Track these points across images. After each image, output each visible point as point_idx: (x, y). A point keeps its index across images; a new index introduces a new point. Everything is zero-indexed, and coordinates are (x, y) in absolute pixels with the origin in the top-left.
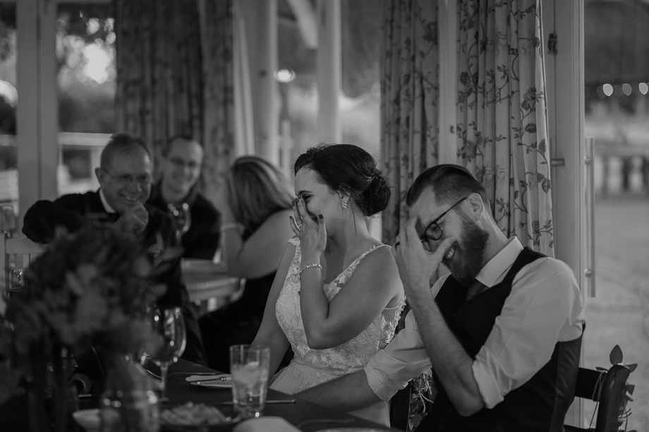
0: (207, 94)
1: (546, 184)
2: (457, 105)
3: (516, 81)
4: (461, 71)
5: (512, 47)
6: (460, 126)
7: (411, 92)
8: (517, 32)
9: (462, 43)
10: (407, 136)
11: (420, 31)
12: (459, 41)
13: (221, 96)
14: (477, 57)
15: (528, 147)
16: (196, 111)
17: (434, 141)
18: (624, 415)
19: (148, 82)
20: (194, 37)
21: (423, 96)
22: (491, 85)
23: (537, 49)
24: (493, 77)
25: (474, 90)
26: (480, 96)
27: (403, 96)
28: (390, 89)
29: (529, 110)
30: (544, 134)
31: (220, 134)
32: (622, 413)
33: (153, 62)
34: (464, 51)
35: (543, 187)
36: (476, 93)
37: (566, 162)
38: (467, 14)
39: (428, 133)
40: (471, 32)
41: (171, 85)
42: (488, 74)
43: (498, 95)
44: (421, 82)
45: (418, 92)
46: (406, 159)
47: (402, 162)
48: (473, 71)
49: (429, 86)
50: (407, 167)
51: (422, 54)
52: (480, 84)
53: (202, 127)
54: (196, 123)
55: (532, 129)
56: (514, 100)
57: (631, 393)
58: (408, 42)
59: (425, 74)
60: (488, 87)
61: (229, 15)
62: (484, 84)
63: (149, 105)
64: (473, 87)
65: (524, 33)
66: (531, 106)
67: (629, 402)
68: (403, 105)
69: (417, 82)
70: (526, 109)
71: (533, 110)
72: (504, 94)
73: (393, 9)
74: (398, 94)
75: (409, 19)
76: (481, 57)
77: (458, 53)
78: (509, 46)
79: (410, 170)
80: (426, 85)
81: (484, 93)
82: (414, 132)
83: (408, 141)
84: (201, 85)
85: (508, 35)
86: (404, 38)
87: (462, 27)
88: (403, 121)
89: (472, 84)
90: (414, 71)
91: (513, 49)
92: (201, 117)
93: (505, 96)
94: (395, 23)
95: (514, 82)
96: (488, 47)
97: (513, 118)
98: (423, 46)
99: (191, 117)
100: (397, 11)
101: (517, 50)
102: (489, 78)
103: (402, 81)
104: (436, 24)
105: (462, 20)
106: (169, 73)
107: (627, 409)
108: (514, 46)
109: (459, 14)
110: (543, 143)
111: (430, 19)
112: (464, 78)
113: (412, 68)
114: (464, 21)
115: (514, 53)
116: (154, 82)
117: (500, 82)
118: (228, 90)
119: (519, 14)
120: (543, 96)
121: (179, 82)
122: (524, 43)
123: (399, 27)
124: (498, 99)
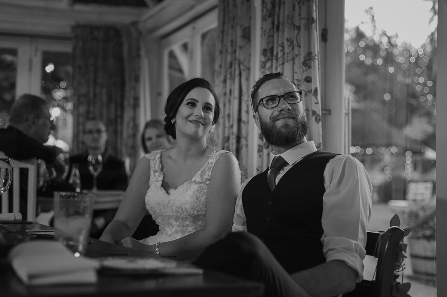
0: (126, 102)
1: (318, 118)
2: (260, 70)
3: (299, 48)
4: (263, 48)
5: (296, 24)
7: (233, 73)
8: (300, 15)
9: (264, 30)
10: (230, 101)
11: (239, 32)
12: (262, 29)
13: (132, 102)
14: (273, 36)
15: (306, 92)
16: (119, 113)
17: (247, 103)
19: (91, 95)
20: (121, 71)
21: (240, 75)
22: (282, 53)
23: (314, 25)
24: (283, 48)
25: (271, 58)
26: (274, 61)
27: (228, 76)
28: (220, 73)
29: (307, 67)
30: (317, 83)
31: (131, 124)
33: (95, 84)
34: (265, 35)
35: (316, 120)
36: (272, 61)
37: (332, 112)
38: (267, 10)
39: (243, 98)
40: (269, 20)
41: (105, 98)
42: (280, 46)
43: (286, 58)
44: (239, 66)
45: (237, 72)
46: (229, 116)
47: (226, 118)
48: (270, 47)
49: (244, 68)
50: (229, 121)
51: (241, 48)
52: (275, 53)
53: (122, 122)
54: (119, 120)
55: (308, 80)
56: (296, 61)
58: (232, 42)
59: (242, 60)
60: (280, 55)
61: (138, 56)
62: (277, 54)
63: (91, 108)
64: (270, 57)
65: (304, 15)
66: (309, 65)
68: (228, 82)
69: (237, 66)
70: (305, 67)
71: (310, 67)
73: (224, 23)
74: (225, 77)
75: (233, 27)
76: (275, 36)
77: (261, 36)
78: (294, 25)
79: (231, 123)
80: (242, 67)
81: (277, 59)
82: (234, 98)
83: (230, 105)
84: (123, 98)
85: (293, 17)
86: (230, 40)
87: (264, 19)
88: (228, 92)
89: (269, 54)
90: (235, 59)
91: (297, 26)
92: (122, 117)
93: (291, 58)
94: (225, 33)
95: (296, 48)
96: (281, 27)
97: (296, 73)
98: (240, 42)
99: (117, 117)
100: (226, 25)
101: (300, 27)
102: (280, 48)
103: (228, 66)
104: (249, 28)
105: (264, 14)
106: (104, 91)
108: (297, 24)
109: (262, 11)
110: (316, 90)
111: (246, 25)
112: (264, 52)
113: (234, 58)
114: (266, 15)
115: (297, 29)
116: (95, 95)
117: (287, 50)
118: (136, 99)
119: (301, 2)
120: (317, 58)
121: (109, 96)
122: (303, 22)
123: (227, 34)
124: (286, 60)
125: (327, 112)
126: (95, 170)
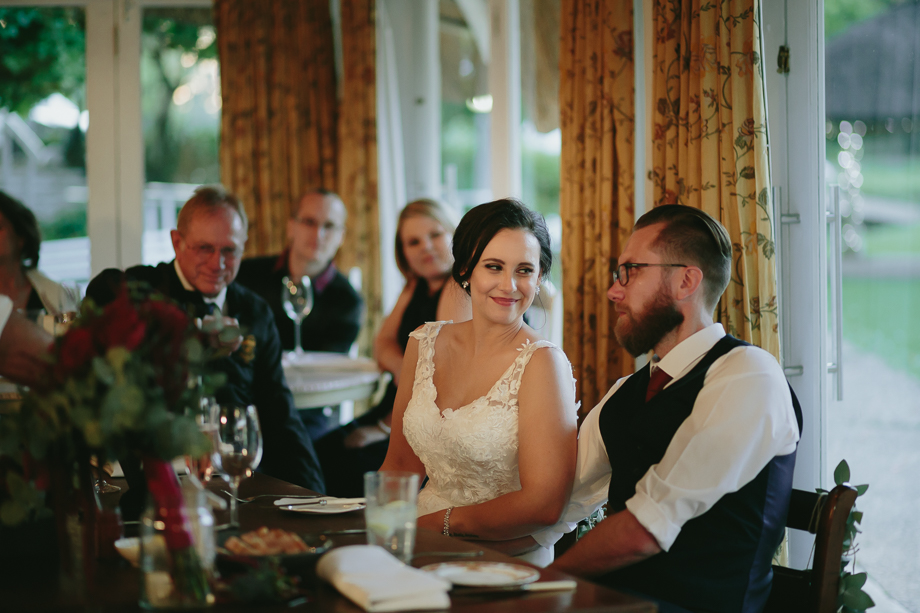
0: (343, 130)
1: (769, 248)
2: (654, 142)
3: (728, 110)
4: (659, 96)
5: (722, 64)
6: (658, 171)
7: (598, 125)
8: (729, 44)
9: (660, 59)
10: (593, 185)
11: (610, 43)
12: (655, 56)
13: (360, 132)
14: (678, 77)
15: (744, 198)
16: (327, 152)
17: (629, 192)
18: (851, 552)
19: (263, 113)
21: (614, 130)
22: (696, 115)
23: (756, 67)
24: (698, 104)
25: (674, 122)
26: (682, 130)
27: (588, 131)
28: (572, 120)
29: (745, 149)
30: (766, 179)
31: (360, 183)
32: (847, 548)
33: (270, 86)
34: (662, 70)
35: (765, 252)
36: (677, 126)
37: (801, 218)
38: (665, 20)
39: (621, 180)
40: (670, 44)
41: (294, 118)
42: (692, 101)
43: (704, 129)
44: (611, 112)
45: (607, 125)
46: (592, 215)
47: (587, 220)
48: (672, 96)
49: (622, 117)
50: (593, 226)
51: (613, 74)
52: (682, 114)
53: (336, 174)
54: (328, 169)
55: (750, 173)
56: (724, 136)
57: (859, 522)
58: (594, 58)
59: (616, 100)
60: (692, 118)
61: (370, 23)
62: (687, 114)
63: (264, 145)
64: (674, 118)
65: (738, 46)
66: (748, 143)
67: (858, 534)
68: (589, 142)
69: (606, 112)
70: (742, 148)
71: (751, 148)
72: (712, 127)
73: (575, 14)
74: (582, 128)
75: (595, 27)
76: (683, 77)
77: (655, 72)
78: (719, 63)
79: (597, 230)
80: (617, 115)
81: (687, 126)
82: (602, 179)
83: (594, 192)
84: (335, 117)
85: (716, 49)
86: (589, 53)
87: (660, 38)
88: (588, 164)
89: (672, 113)
90: (603, 97)
91: (723, 67)
92: (335, 161)
93: (714, 130)
94: (578, 34)
95: (724, 111)
96: (692, 63)
97: (724, 159)
98: (613, 63)
99: (322, 161)
100: (580, 17)
101: (729, 69)
102: (693, 106)
103: (588, 110)
104: (630, 33)
105: (659, 29)
106: (292, 101)
107: (854, 544)
108: (725, 63)
109: (655, 20)
110: (764, 194)
111: (623, 27)
112: (661, 106)
113: (599, 93)
114: (662, 30)
115: (725, 73)
116: (271, 113)
117: (707, 111)
118: (370, 124)
119: (731, 20)
120: (763, 130)
121: (304, 112)
122: (738, 58)
123: (583, 38)
124: (704, 134)
125: (794, 219)
126: (297, 309)
